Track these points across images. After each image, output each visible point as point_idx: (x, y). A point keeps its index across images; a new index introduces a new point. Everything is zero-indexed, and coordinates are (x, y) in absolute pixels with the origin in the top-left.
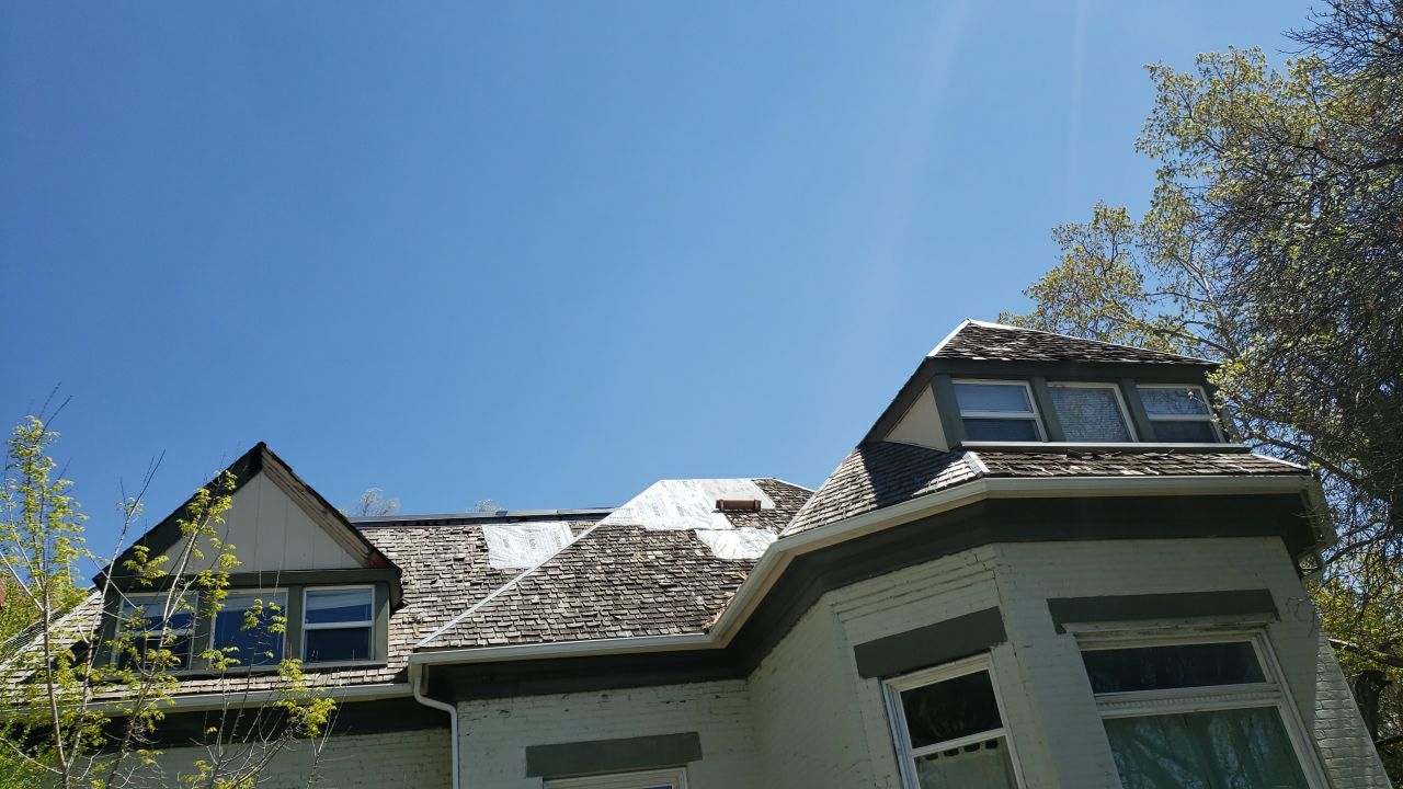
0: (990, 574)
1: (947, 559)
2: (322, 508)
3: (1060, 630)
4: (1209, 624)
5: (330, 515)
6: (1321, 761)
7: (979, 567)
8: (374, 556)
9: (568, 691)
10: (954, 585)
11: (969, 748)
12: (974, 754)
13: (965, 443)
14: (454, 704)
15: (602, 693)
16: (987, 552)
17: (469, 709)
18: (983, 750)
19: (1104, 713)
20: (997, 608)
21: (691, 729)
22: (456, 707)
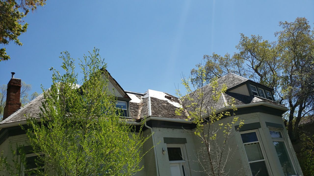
0: (258, 117)
1: (252, 114)
2: (116, 84)
3: (267, 127)
4: (278, 129)
5: (118, 86)
6: (290, 150)
7: (257, 116)
8: (126, 96)
9: (168, 128)
10: (252, 118)
11: (251, 144)
12: (252, 145)
13: (254, 95)
14: (152, 127)
15: (172, 129)
16: (258, 113)
17: (154, 129)
18: (254, 144)
19: (273, 140)
20: (259, 122)
21: (185, 137)
22: (152, 128)
